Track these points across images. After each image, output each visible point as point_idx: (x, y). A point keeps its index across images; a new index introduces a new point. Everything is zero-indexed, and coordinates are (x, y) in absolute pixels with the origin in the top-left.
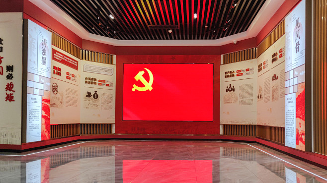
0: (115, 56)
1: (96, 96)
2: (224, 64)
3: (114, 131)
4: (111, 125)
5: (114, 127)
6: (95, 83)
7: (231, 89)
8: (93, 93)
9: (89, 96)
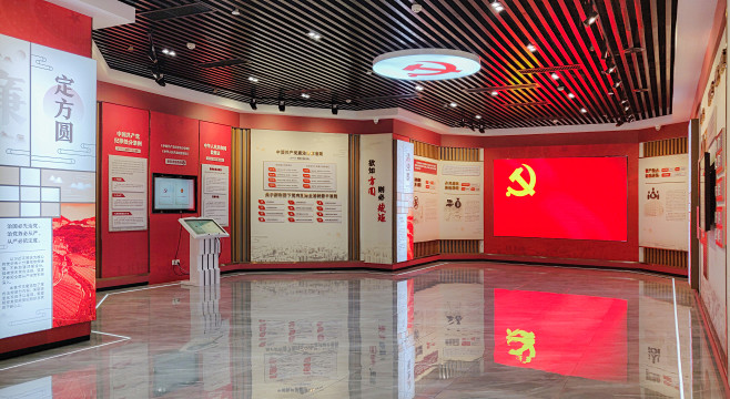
0: (482, 150)
1: (458, 205)
2: (645, 156)
3: (482, 250)
4: (478, 241)
5: (482, 244)
6: (457, 188)
7: (654, 195)
8: (454, 201)
9: (450, 205)
